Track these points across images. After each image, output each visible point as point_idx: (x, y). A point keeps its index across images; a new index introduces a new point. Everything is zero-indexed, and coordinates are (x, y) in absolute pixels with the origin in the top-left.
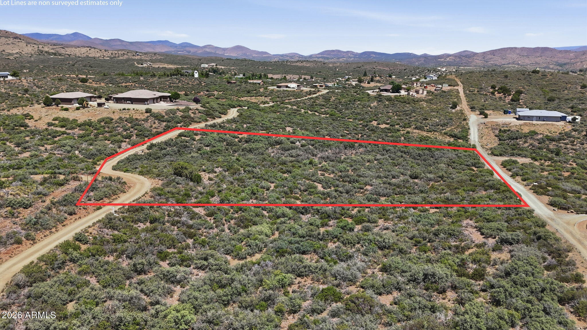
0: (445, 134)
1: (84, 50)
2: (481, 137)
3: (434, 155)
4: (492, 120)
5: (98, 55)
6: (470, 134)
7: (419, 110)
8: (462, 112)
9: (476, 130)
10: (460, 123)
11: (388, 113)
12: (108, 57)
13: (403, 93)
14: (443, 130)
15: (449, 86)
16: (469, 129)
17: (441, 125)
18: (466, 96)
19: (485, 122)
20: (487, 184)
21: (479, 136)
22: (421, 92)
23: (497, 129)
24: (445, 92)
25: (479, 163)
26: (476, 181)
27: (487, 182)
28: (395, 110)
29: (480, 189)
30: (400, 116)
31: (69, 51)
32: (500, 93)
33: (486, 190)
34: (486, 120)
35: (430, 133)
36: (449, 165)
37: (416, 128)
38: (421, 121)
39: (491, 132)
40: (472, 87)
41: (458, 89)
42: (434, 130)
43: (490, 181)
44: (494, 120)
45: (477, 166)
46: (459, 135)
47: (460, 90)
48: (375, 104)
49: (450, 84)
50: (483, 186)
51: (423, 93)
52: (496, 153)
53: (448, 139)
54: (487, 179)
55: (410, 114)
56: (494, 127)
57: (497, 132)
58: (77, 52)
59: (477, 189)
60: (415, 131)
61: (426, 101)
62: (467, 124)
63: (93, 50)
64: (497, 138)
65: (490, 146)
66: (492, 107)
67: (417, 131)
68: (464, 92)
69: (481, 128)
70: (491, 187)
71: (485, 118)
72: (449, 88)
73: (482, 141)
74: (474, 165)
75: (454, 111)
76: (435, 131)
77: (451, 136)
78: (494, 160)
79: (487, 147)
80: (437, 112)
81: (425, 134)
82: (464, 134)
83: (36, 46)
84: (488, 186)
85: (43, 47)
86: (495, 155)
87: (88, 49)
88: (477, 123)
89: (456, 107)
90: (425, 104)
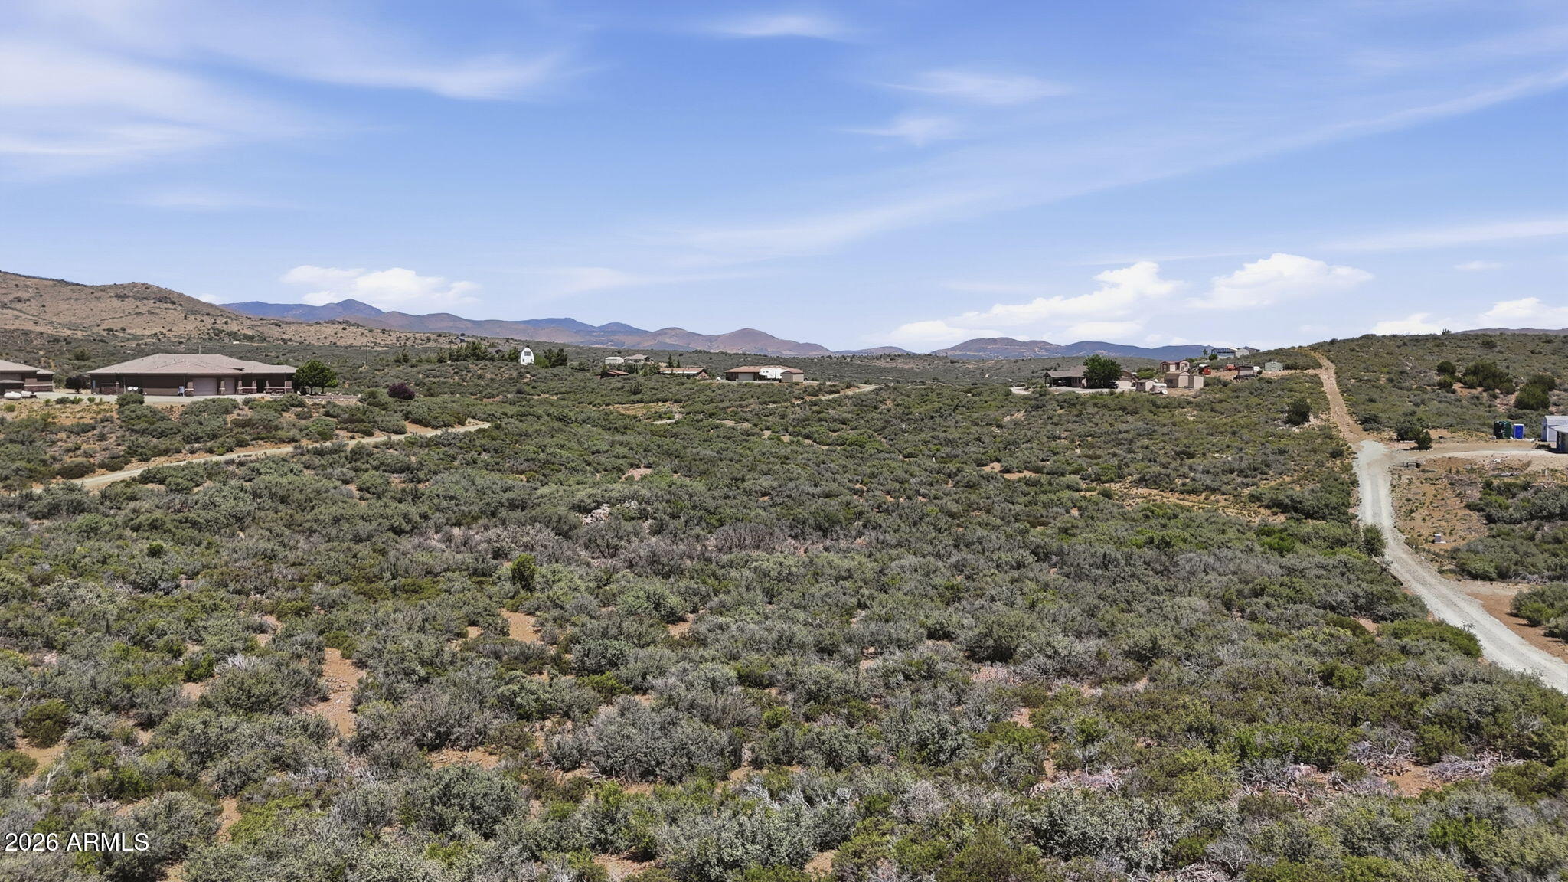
0: (1253, 498)
1: (329, 330)
2: (1406, 510)
3: (1176, 565)
4: (1448, 455)
5: (360, 341)
6: (1359, 500)
7: (1165, 430)
8: (1327, 433)
9: (1384, 491)
10: (1320, 464)
11: (1055, 438)
12: (386, 345)
13: (1124, 386)
14: (1247, 485)
15: (1287, 367)
16: (1355, 483)
17: (1241, 471)
18: (1345, 390)
19: (1423, 462)
20: (1436, 704)
21: (1397, 510)
22: (1183, 381)
23: (1472, 483)
24: (1269, 381)
25: (1392, 598)
26: (1356, 684)
27: (1437, 689)
28: (1083, 430)
29: (1382, 746)
30: (1092, 446)
31: (289, 332)
32: (1472, 387)
33: (1428, 755)
34: (1423, 456)
35: (1192, 497)
36: (1228, 605)
37: (1143, 481)
38: (1164, 460)
39: (1449, 493)
40: (1367, 369)
41: (1316, 375)
42: (1207, 488)
43: (1458, 679)
44: (1459, 455)
45: (1381, 610)
46: (1309, 503)
47: (1323, 377)
48: (1020, 416)
49: (1290, 362)
50: (1403, 716)
51: (1190, 386)
52: (1478, 565)
53: (1262, 516)
54: (1438, 670)
55: (1131, 442)
56: (1458, 477)
57: (1475, 494)
58: (312, 334)
59: (1360, 743)
60: (1134, 491)
61: (1198, 404)
62: (1348, 468)
63: (352, 329)
64: (1475, 515)
65: (1445, 544)
66: (1444, 420)
67: (1144, 491)
68: (1338, 382)
69: (1404, 480)
70: (1475, 728)
71: (1420, 448)
72: (1285, 372)
73: (1411, 524)
74: (1368, 606)
75: (1296, 430)
76: (1214, 490)
77: (1278, 506)
78: (1475, 596)
79: (1434, 548)
80: (1234, 433)
81: (1173, 499)
82: (1334, 500)
83: (209, 320)
84: (1445, 720)
85: (226, 323)
86: (1474, 577)
87: (340, 327)
88: (1388, 465)
89: (1305, 418)
90: (1191, 415)
